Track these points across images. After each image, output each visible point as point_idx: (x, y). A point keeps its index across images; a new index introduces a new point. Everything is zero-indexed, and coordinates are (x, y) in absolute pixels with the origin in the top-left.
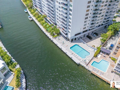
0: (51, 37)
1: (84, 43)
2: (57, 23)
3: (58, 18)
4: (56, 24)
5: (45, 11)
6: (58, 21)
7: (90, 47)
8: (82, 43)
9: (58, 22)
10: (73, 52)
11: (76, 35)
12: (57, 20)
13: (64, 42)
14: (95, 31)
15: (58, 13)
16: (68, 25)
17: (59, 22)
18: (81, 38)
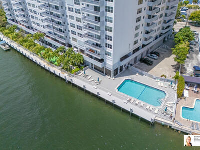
0: (65, 75)
1: (142, 75)
2: (72, 43)
3: (76, 30)
4: (70, 46)
5: (38, 25)
6: (76, 37)
7: (158, 78)
8: (137, 75)
9: (75, 40)
10: (129, 97)
11: (122, 60)
12: (71, 36)
13: (100, 80)
14: (151, 48)
15: (72, 18)
16: (103, 37)
17: (79, 38)
18: (132, 65)
